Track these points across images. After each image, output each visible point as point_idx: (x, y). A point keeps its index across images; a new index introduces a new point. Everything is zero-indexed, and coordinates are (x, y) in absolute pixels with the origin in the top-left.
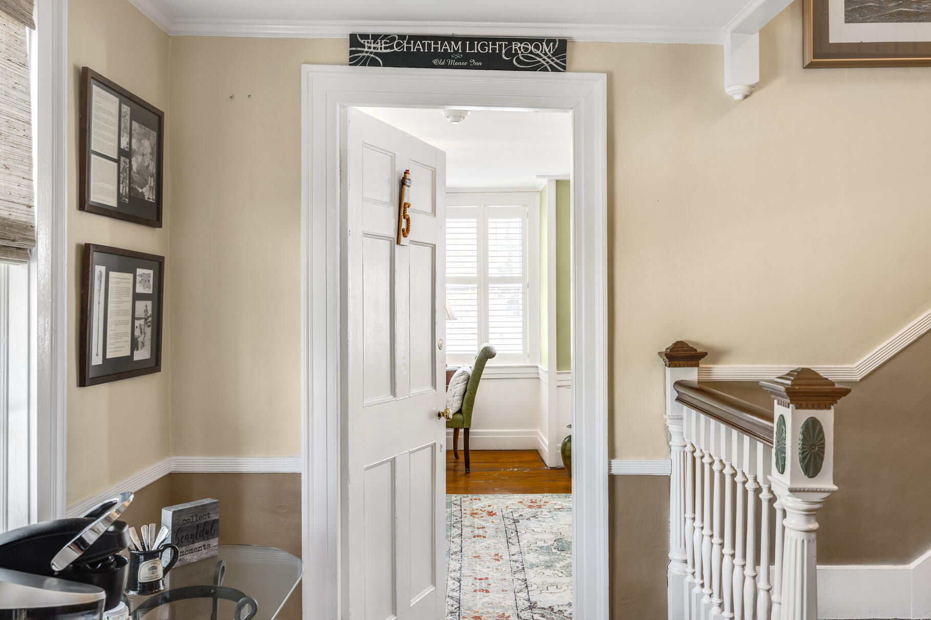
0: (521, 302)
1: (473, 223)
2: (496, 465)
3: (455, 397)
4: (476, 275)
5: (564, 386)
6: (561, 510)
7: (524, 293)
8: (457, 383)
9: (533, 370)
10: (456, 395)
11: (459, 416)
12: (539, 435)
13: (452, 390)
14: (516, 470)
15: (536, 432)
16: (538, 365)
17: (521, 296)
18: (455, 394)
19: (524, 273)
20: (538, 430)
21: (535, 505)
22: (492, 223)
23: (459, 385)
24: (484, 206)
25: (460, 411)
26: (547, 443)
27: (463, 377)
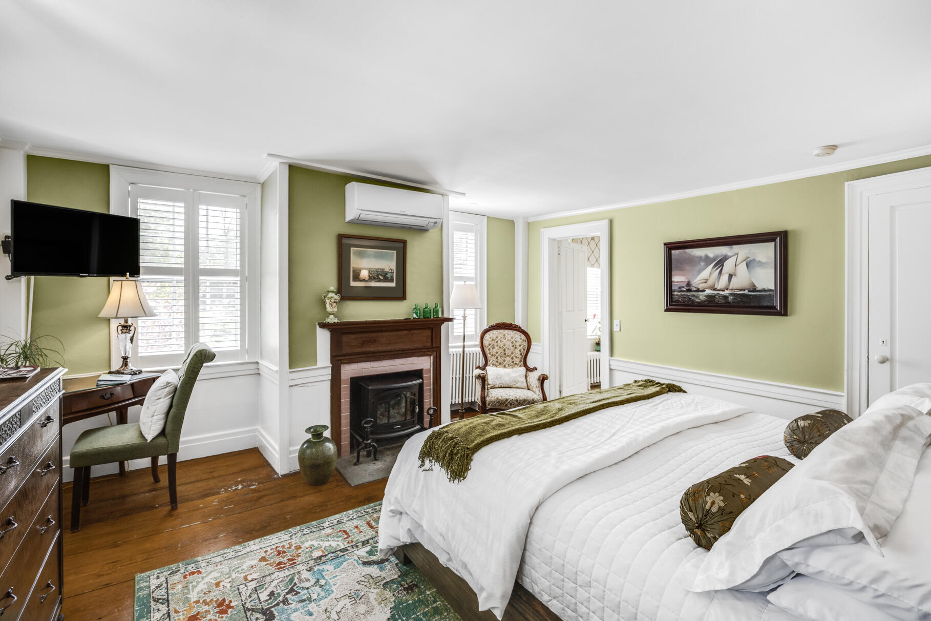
0: (238, 295)
1: (180, 208)
2: (212, 483)
3: (155, 417)
4: (183, 266)
5: (296, 385)
6: (324, 559)
7: (242, 287)
8: (158, 398)
9: (254, 366)
10: (156, 414)
11: (162, 440)
12: (259, 432)
13: (150, 407)
14: (240, 487)
15: (256, 429)
16: (259, 361)
17: (238, 289)
18: (154, 412)
19: (242, 265)
20: (259, 427)
21: (285, 560)
22: (202, 209)
23: (161, 400)
24: (194, 190)
25: (163, 433)
26: (277, 448)
27: (167, 389)
